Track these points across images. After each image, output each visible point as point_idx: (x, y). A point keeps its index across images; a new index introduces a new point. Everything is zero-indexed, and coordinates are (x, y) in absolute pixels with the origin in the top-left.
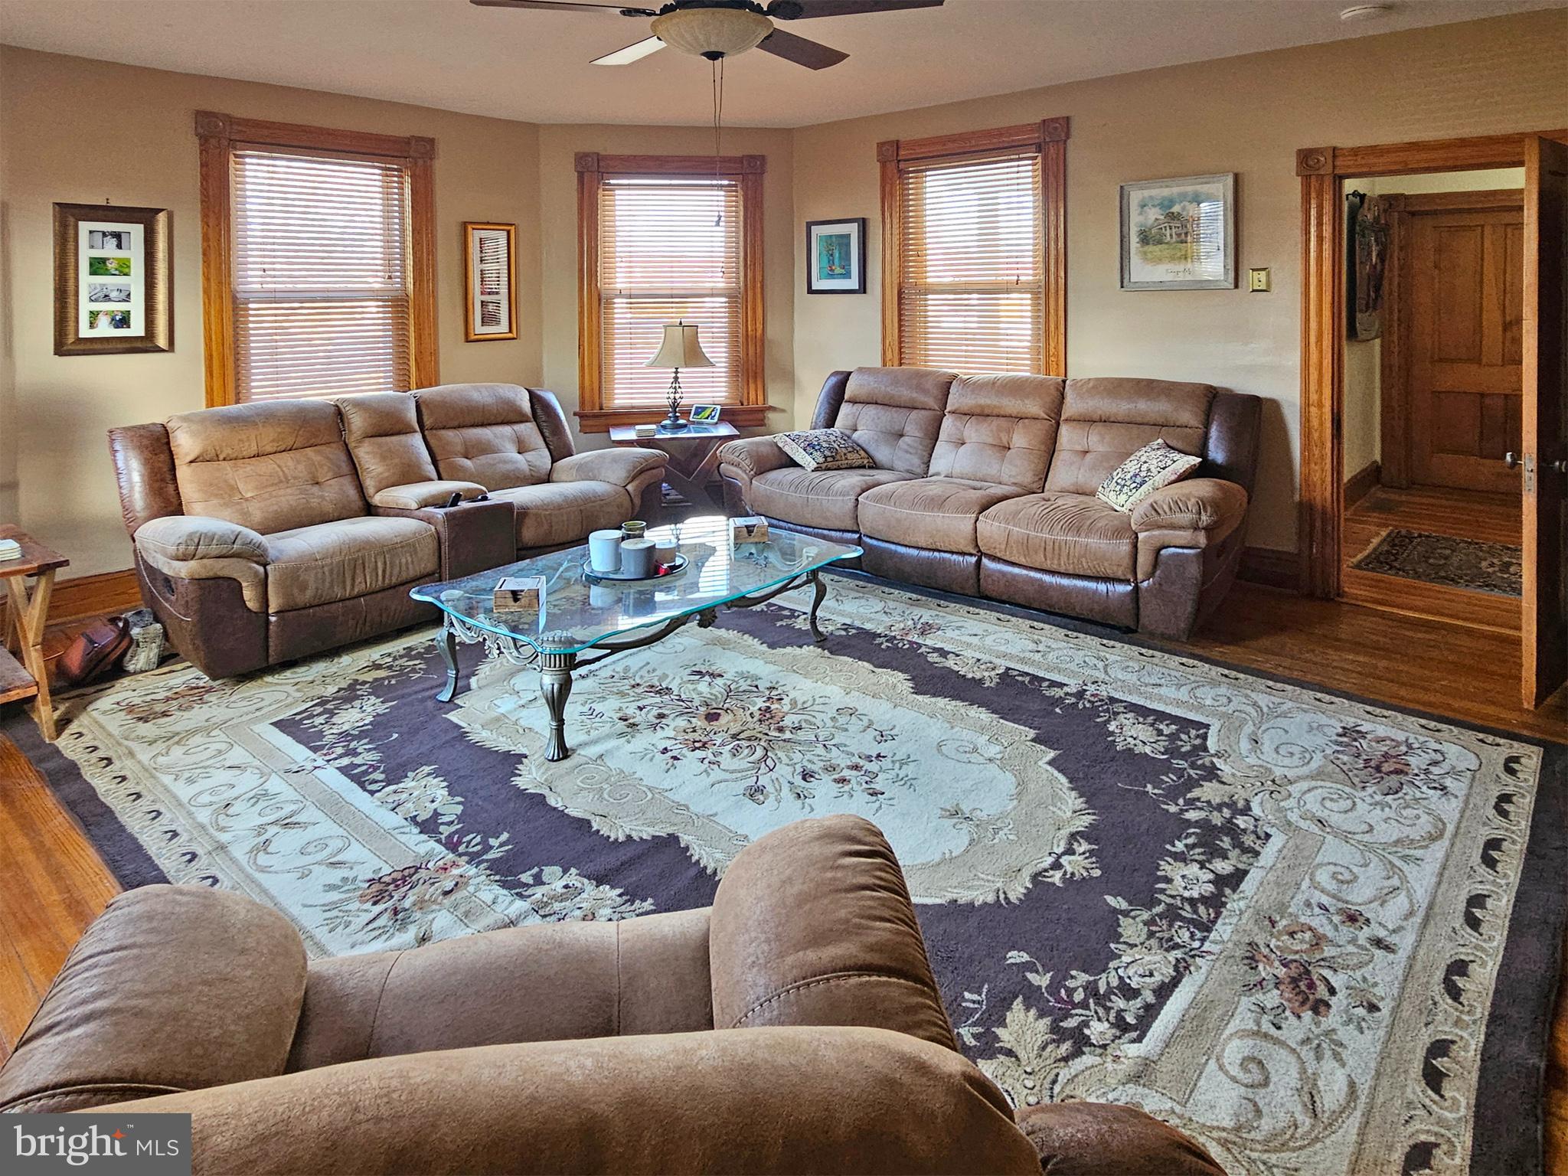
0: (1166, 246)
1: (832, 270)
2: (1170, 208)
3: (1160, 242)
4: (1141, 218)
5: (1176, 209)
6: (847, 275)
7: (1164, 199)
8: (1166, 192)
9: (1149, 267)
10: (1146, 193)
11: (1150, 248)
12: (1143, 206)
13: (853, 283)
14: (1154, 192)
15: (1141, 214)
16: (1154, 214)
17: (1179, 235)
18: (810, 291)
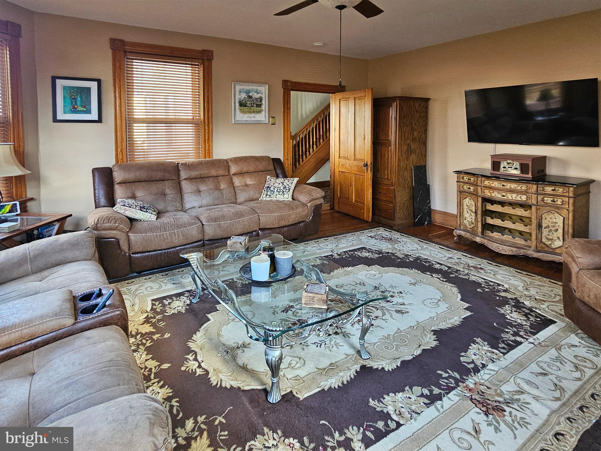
0: (247, 108)
1: (74, 108)
2: (249, 93)
3: (246, 106)
4: (239, 96)
5: (251, 94)
6: (89, 112)
7: (247, 90)
8: (248, 88)
9: (242, 115)
10: (241, 87)
11: (242, 108)
12: (240, 92)
13: (94, 116)
14: (244, 87)
15: (239, 95)
16: (244, 95)
17: (251, 104)
18: (55, 120)
